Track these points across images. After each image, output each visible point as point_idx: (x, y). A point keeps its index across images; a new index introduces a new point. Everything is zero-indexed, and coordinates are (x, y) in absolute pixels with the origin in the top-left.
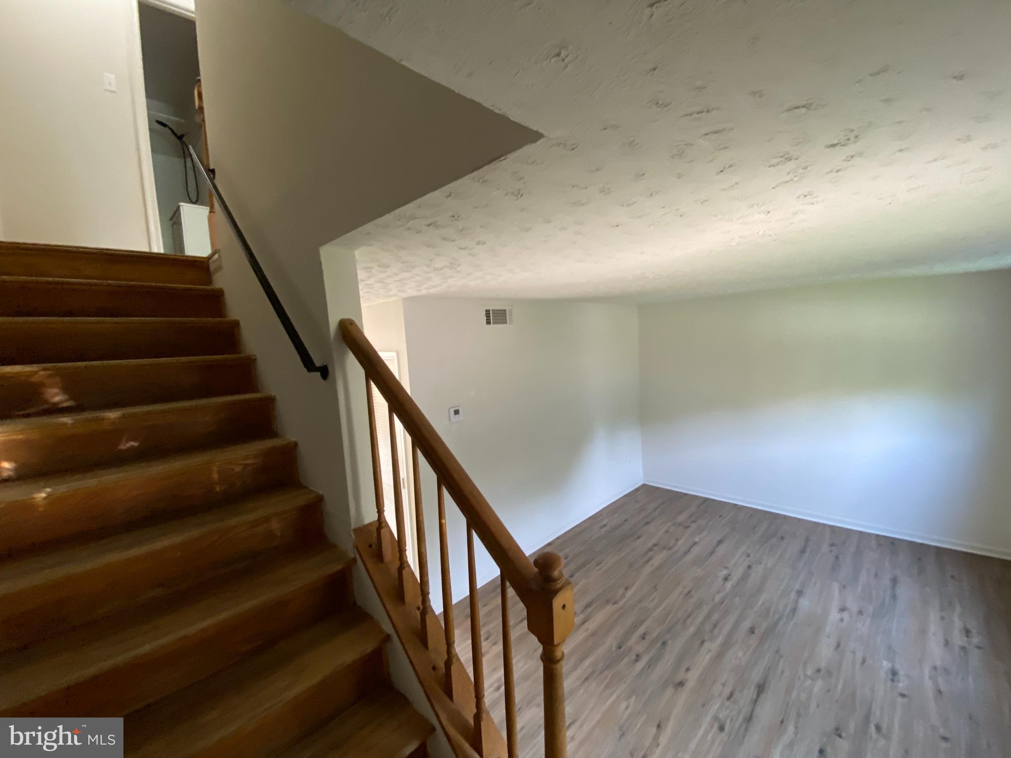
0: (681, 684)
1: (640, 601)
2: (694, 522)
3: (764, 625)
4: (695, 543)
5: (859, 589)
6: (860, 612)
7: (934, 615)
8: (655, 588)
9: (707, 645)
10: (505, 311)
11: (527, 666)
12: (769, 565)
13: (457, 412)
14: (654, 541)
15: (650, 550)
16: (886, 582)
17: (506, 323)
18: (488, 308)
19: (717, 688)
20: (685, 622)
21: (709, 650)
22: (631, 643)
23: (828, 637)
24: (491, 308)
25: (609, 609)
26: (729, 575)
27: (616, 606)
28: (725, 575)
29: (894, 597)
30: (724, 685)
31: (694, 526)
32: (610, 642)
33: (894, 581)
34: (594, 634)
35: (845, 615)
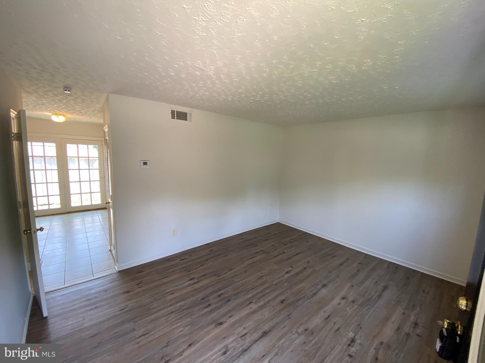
0: (221, 324)
1: (232, 277)
2: (290, 242)
3: (291, 300)
4: (284, 252)
5: (361, 288)
6: (353, 302)
7: (399, 310)
8: (245, 272)
9: (252, 305)
10: (186, 113)
11: (148, 300)
12: (317, 269)
13: (145, 164)
14: (262, 249)
15: (258, 253)
16: (380, 287)
17: (186, 120)
18: (173, 109)
19: (240, 329)
20: (248, 291)
21: (251, 308)
22: (211, 297)
23: (325, 312)
24: (175, 110)
25: (214, 278)
26: (291, 271)
27: (219, 278)
28: (289, 270)
29: (380, 296)
30: (244, 328)
31: (290, 244)
32: (200, 295)
33: (385, 288)
34: (195, 290)
35: (343, 302)
